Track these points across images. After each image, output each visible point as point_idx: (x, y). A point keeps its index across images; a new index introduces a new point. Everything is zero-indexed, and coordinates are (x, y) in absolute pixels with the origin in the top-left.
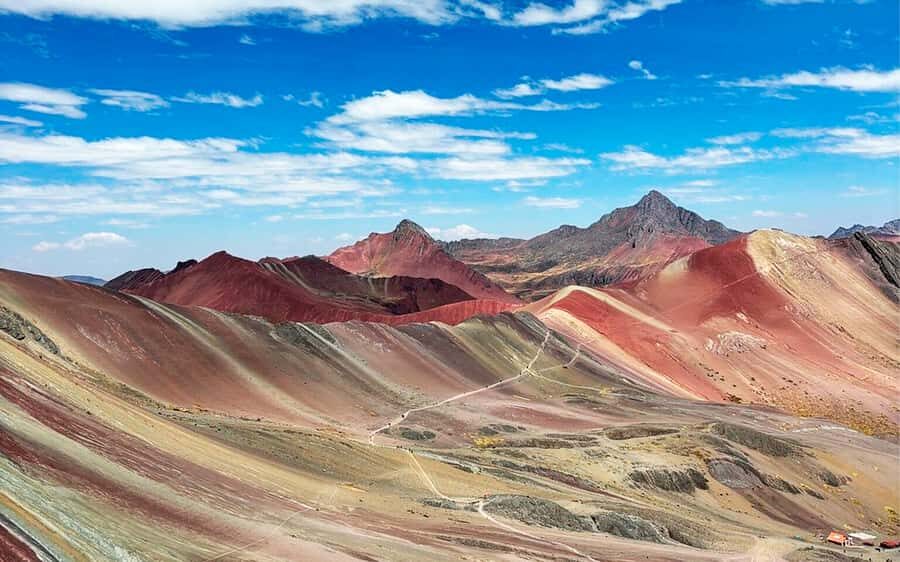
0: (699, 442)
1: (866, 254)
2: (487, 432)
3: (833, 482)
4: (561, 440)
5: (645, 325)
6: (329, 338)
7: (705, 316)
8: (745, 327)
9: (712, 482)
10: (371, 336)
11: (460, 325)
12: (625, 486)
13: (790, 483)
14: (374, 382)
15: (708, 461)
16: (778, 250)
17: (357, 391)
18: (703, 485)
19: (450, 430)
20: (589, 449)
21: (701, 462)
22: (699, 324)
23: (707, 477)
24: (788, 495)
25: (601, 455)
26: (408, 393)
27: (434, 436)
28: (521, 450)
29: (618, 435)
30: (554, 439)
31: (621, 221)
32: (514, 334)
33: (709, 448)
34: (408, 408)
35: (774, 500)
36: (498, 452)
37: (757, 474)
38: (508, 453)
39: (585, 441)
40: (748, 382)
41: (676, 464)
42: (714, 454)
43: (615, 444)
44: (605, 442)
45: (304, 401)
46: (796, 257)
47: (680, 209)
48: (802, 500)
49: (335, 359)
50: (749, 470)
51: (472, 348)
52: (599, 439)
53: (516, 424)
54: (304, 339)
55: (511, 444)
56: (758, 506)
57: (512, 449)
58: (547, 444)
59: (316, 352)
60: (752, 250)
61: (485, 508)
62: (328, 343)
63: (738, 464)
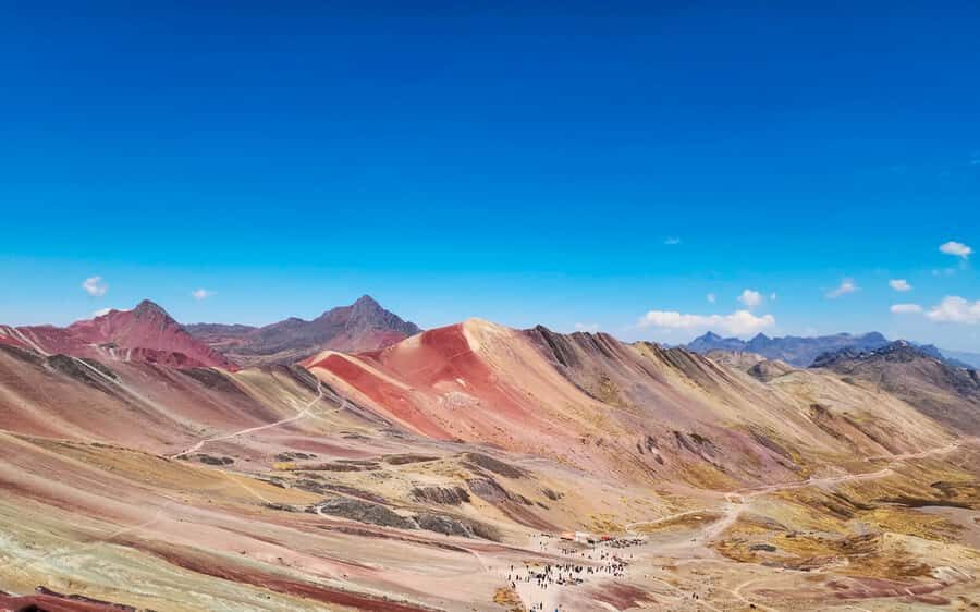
0: (458, 467)
1: (545, 342)
2: (281, 458)
3: (552, 496)
4: (349, 464)
5: (391, 385)
6: (110, 375)
7: (435, 379)
8: (463, 389)
9: (473, 497)
10: (154, 375)
11: (240, 372)
12: (409, 500)
13: (527, 497)
14: (162, 415)
15: (468, 481)
16: (485, 335)
17: (144, 422)
18: (467, 500)
19: (248, 457)
20: (374, 472)
21: (463, 482)
22: (431, 386)
23: (469, 492)
24: (525, 506)
25: (386, 476)
26: (199, 427)
27: (232, 461)
28: (318, 473)
29: (396, 461)
30: (343, 464)
31: (340, 317)
32: (291, 382)
33: (467, 471)
34: (200, 440)
35: (518, 510)
36: (297, 474)
37: (503, 490)
38: (307, 475)
39: (370, 466)
40: (470, 429)
41: (445, 483)
42: (472, 476)
43: (394, 469)
44: (386, 467)
45: (90, 430)
46: (497, 340)
47: (387, 312)
48: (536, 510)
49: (119, 393)
50: (498, 487)
51: (254, 392)
52: (381, 464)
53: (307, 453)
54: (82, 372)
55: (308, 468)
56: (508, 514)
57: (310, 472)
58: (339, 469)
59: (96, 386)
60: (467, 334)
61: (323, 511)
62: (109, 378)
63: (489, 483)
